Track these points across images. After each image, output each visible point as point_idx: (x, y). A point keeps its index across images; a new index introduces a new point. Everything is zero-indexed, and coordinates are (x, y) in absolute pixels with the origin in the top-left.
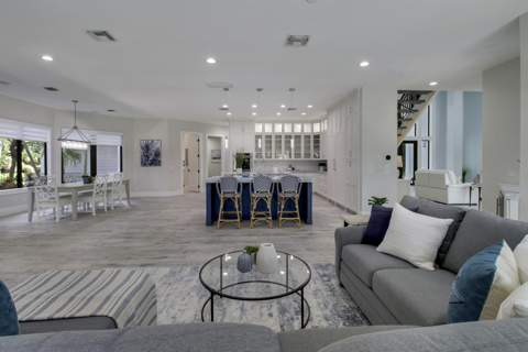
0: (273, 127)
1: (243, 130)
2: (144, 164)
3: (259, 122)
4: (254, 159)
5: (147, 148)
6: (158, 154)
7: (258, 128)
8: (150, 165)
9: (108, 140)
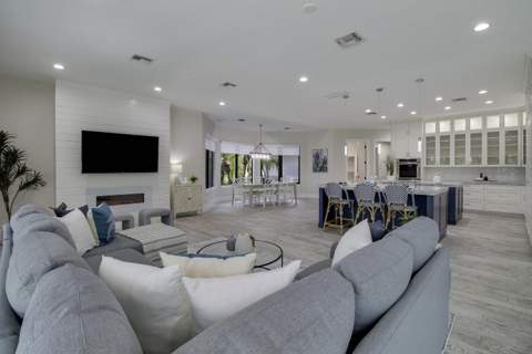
0: (452, 125)
1: (408, 133)
2: (315, 170)
3: (432, 120)
4: (423, 165)
5: (317, 156)
6: (325, 162)
7: (431, 129)
8: (320, 171)
9: (290, 151)
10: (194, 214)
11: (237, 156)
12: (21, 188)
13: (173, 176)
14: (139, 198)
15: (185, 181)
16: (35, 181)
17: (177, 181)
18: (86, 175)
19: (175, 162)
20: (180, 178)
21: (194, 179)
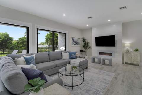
13: (126, 48)
14: (110, 54)
15: (131, 50)
16: (90, 47)
17: (128, 50)
19: (126, 43)
20: (129, 48)
21: (137, 50)
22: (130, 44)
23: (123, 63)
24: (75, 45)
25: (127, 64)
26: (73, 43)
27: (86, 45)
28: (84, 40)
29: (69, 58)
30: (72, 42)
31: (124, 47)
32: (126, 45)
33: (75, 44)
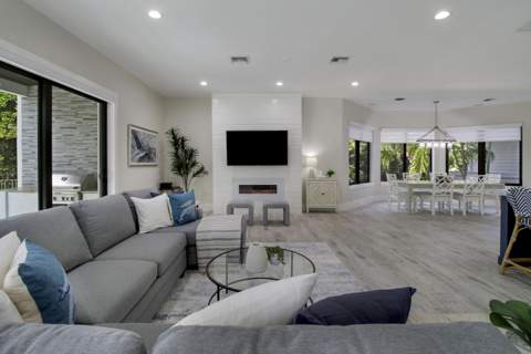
10: (331, 211)
11: (405, 145)
12: (194, 176)
13: (308, 169)
14: (272, 189)
15: (320, 174)
16: (202, 170)
17: (312, 175)
18: (231, 167)
19: (308, 155)
20: (315, 171)
21: (330, 173)
22: (317, 157)
23: (304, 211)
24: (141, 159)
25: (313, 211)
26: (137, 151)
27: (185, 160)
28: (178, 142)
29: (170, 223)
30: (133, 147)
31: (305, 166)
32: (308, 160)
33: (142, 155)
